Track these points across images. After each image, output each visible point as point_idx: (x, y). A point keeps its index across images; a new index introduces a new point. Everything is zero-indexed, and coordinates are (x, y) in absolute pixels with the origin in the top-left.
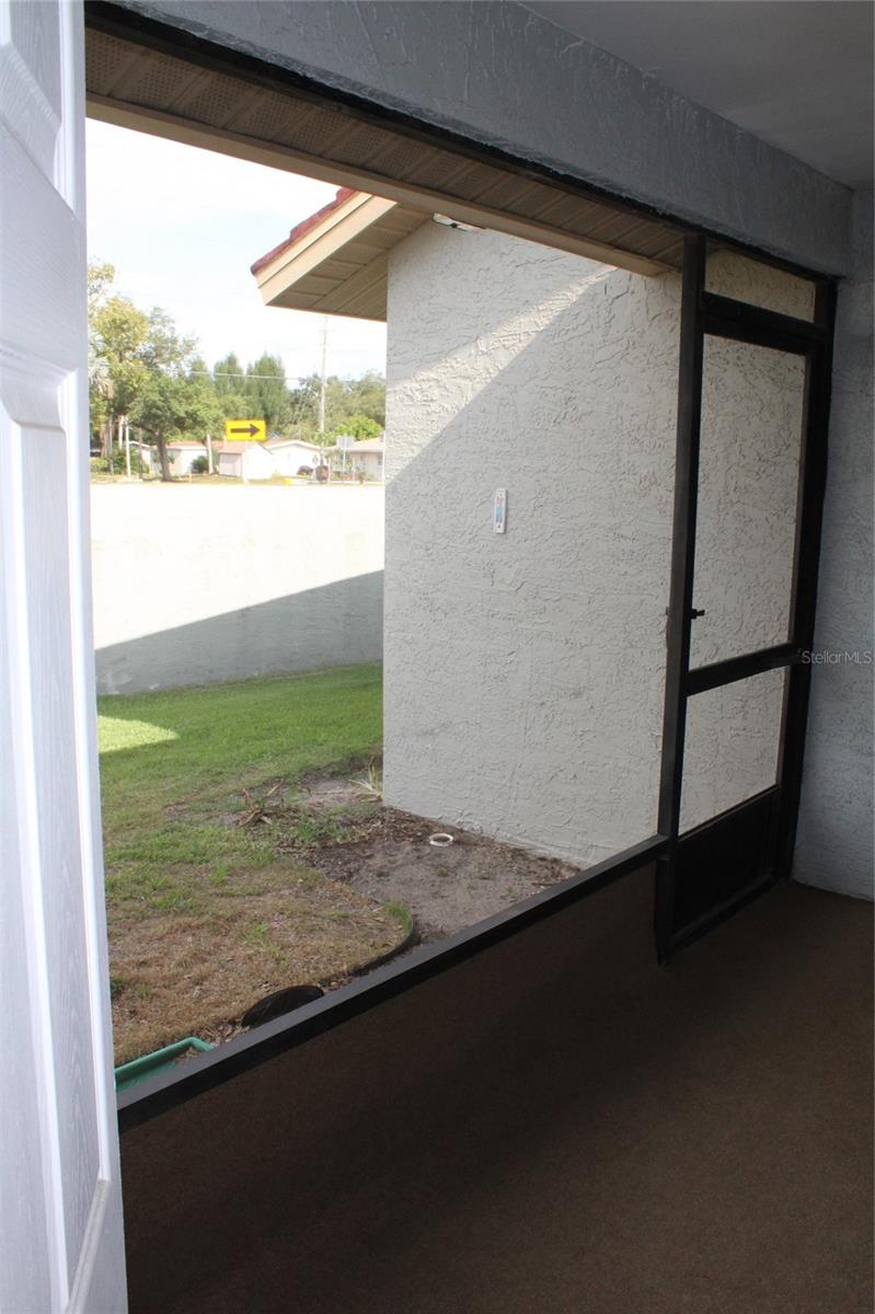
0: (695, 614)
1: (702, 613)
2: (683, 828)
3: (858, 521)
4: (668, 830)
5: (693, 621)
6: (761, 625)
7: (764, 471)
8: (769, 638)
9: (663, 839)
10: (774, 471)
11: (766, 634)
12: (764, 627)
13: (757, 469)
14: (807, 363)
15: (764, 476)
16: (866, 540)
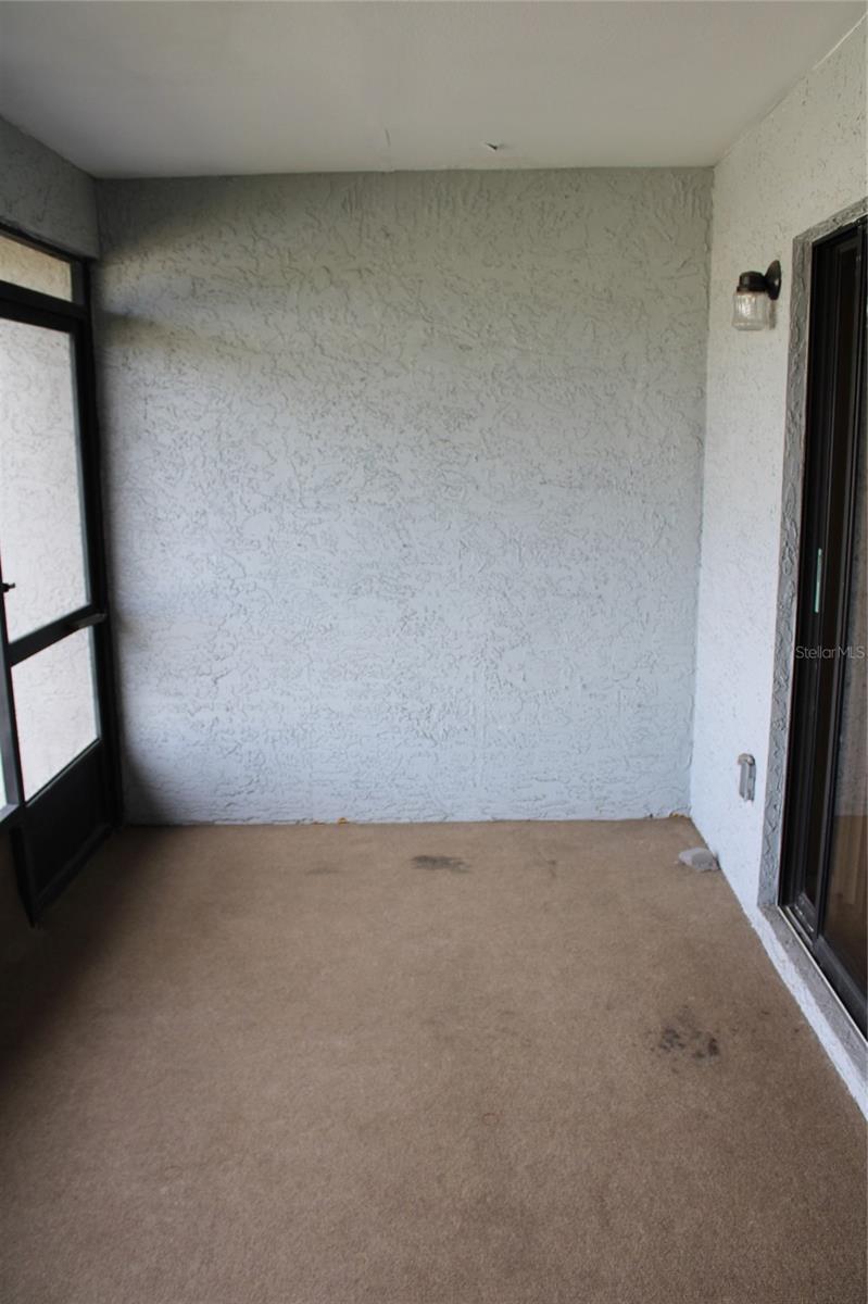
0: (7, 588)
1: (13, 586)
2: (29, 794)
3: (135, 484)
4: (17, 798)
5: (6, 595)
6: (57, 591)
7: (40, 445)
8: (66, 603)
9: (13, 808)
10: (49, 444)
11: (62, 600)
12: (60, 594)
13: (31, 443)
14: (71, 339)
15: (39, 449)
16: (144, 501)
